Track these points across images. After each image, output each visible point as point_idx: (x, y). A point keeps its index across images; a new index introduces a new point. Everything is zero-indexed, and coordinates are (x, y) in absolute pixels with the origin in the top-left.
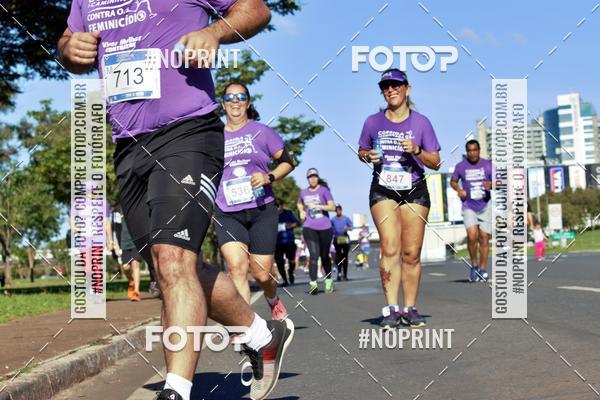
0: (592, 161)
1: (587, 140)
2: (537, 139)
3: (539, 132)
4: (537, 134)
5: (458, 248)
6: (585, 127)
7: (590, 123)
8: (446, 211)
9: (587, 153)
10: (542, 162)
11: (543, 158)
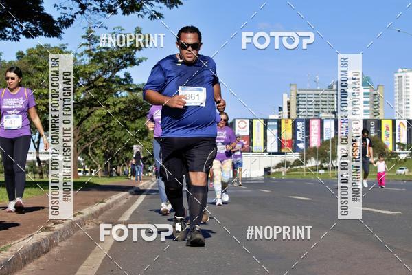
0: (368, 117)
1: (365, 102)
2: (332, 100)
3: (333, 94)
4: (331, 96)
5: (273, 171)
6: (365, 94)
7: (368, 91)
8: (265, 145)
9: (365, 111)
10: (333, 116)
11: (334, 113)
